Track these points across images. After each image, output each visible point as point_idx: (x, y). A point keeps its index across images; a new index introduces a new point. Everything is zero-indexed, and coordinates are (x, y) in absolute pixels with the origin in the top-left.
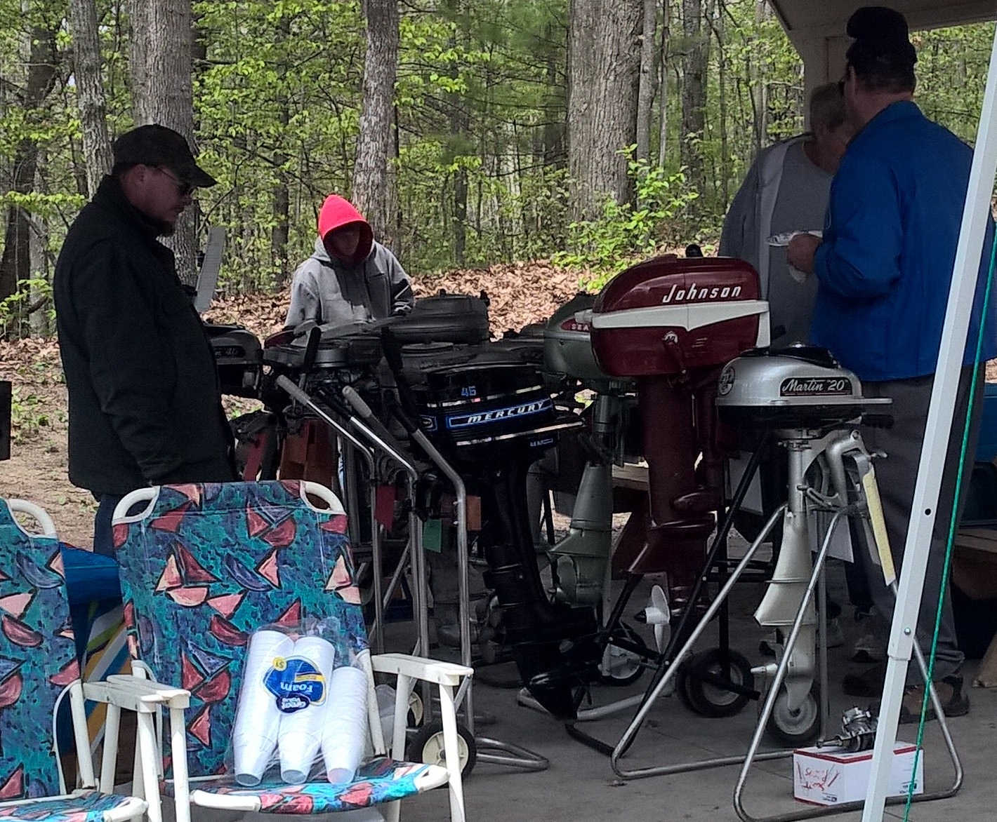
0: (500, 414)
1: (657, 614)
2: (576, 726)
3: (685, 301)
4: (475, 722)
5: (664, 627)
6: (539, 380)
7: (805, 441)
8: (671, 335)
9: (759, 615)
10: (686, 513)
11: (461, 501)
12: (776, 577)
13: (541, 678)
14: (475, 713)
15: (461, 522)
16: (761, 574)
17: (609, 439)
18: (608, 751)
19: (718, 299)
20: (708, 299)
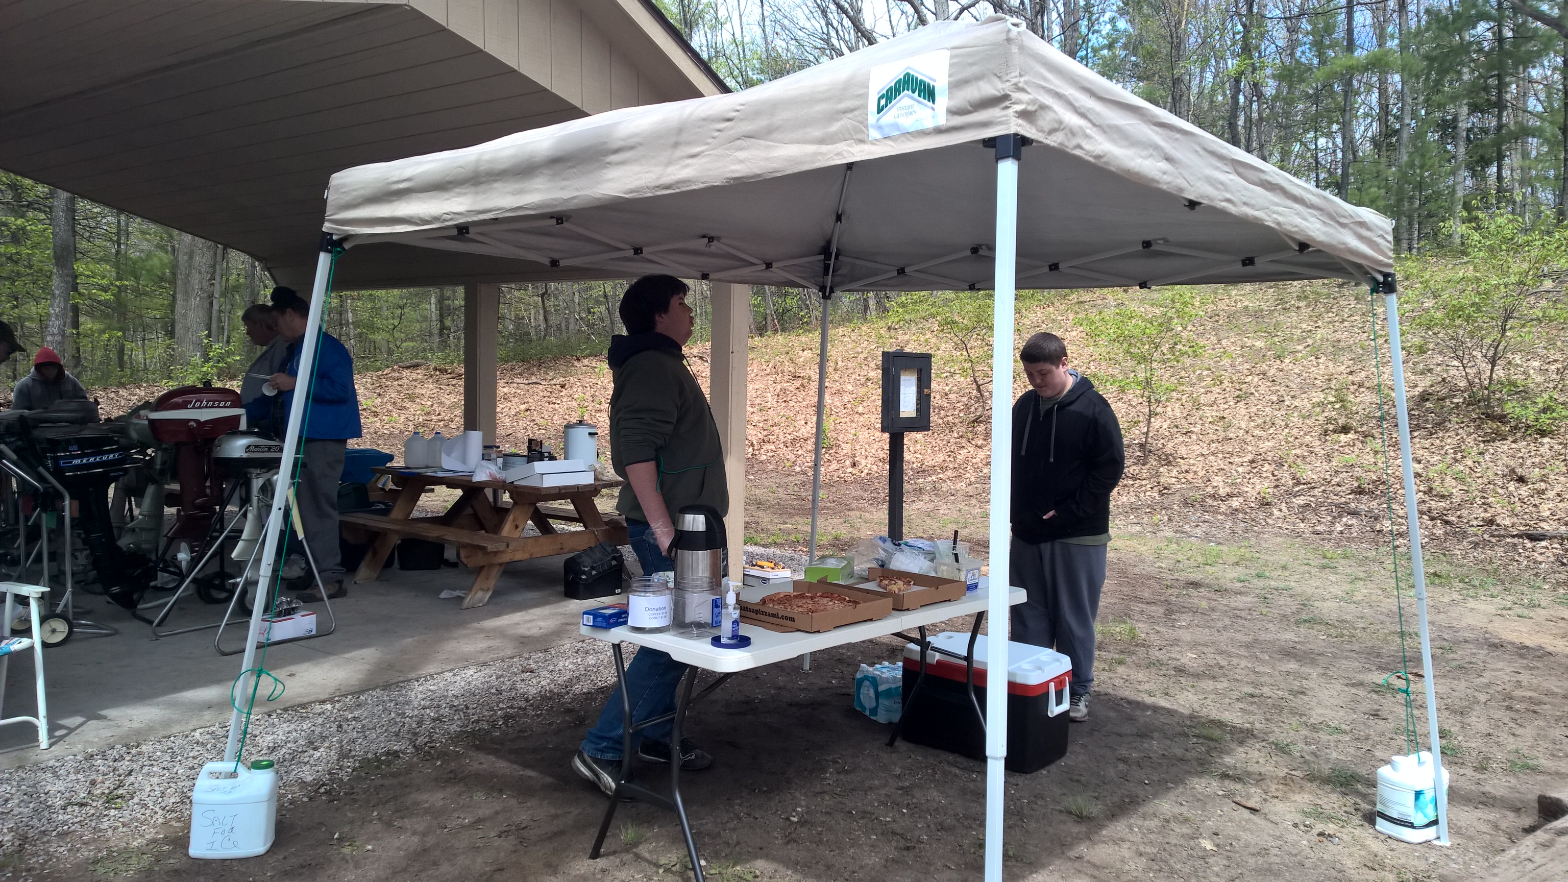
0: (92, 460)
1: (183, 556)
2: (138, 612)
3: (200, 407)
4: (74, 612)
5: (188, 562)
6: (116, 443)
7: (259, 474)
8: (192, 423)
9: (233, 556)
10: (202, 508)
11: (67, 502)
12: (243, 538)
13: (116, 589)
14: (74, 607)
15: (67, 514)
16: (237, 534)
17: (162, 472)
18: (151, 622)
19: (218, 407)
20: (212, 407)
